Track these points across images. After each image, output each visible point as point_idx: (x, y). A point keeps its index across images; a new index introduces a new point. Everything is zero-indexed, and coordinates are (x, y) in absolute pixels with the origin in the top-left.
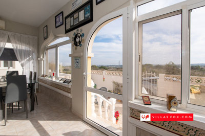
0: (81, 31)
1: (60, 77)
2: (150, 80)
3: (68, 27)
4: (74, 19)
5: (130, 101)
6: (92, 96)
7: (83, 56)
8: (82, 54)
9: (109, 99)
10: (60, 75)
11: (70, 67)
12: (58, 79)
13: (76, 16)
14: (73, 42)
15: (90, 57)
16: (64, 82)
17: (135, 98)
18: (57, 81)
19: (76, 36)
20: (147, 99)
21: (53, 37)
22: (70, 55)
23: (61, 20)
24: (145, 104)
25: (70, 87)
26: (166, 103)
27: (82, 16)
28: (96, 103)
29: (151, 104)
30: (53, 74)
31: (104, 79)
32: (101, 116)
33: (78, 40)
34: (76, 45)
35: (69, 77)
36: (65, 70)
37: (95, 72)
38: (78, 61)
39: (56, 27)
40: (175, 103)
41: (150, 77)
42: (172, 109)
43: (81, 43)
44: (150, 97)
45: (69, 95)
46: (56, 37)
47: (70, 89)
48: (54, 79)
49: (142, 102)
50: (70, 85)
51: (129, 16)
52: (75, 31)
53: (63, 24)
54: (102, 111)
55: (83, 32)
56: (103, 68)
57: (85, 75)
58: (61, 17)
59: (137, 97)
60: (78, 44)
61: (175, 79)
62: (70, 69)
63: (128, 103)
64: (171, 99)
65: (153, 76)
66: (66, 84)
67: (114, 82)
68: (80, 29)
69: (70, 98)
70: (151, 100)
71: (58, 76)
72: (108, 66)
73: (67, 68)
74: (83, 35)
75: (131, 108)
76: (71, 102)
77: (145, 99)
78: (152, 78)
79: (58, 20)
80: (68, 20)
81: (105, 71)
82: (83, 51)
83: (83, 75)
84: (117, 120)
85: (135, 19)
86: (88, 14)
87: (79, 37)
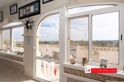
0: (32, 19)
1: (14, 50)
2: (73, 49)
3: (21, 15)
4: (26, 10)
5: (64, 63)
6: (39, 62)
7: (33, 36)
8: (32, 35)
9: (51, 63)
10: (14, 49)
11: (22, 42)
12: (12, 52)
13: (28, 8)
14: (25, 26)
15: (38, 37)
16: (18, 54)
17: (67, 61)
18: (12, 53)
19: (28, 22)
20: (73, 61)
21: (8, 21)
22: (23, 35)
23: (15, 10)
24: (72, 64)
25: (23, 57)
26: (82, 62)
27: (32, 9)
28: (42, 66)
29: (75, 64)
30: (8, 48)
31: (47, 50)
32: (45, 74)
33: (29, 25)
34: (28, 28)
35: (22, 50)
36: (18, 45)
37: (41, 45)
38: (29, 39)
39: (11, 14)
40: (86, 62)
41: (73, 47)
42: (85, 65)
43: (32, 27)
44: (74, 59)
45: (22, 63)
46: (11, 21)
47: (22, 59)
48: (8, 52)
49: (70, 63)
50: (22, 56)
51: (63, 14)
52: (27, 19)
53: (17, 12)
54: (46, 70)
55: (33, 20)
56: (46, 43)
57: (34, 49)
58: (15, 8)
59: (68, 60)
60: (29, 28)
61: (84, 48)
62: (22, 44)
63: (63, 64)
64: (84, 59)
65: (74, 47)
66: (20, 55)
67: (53, 51)
68: (31, 17)
69: (23, 65)
70: (75, 61)
71: (13, 50)
72: (49, 42)
73: (19, 43)
74: (33, 22)
75: (64, 67)
76: (23, 68)
77: (72, 61)
78: (74, 48)
79: (12, 9)
80: (21, 10)
81: (47, 45)
82: (33, 33)
83: (33, 49)
84: (55, 74)
85: (66, 16)
86: (37, 9)
87: (30, 23)
